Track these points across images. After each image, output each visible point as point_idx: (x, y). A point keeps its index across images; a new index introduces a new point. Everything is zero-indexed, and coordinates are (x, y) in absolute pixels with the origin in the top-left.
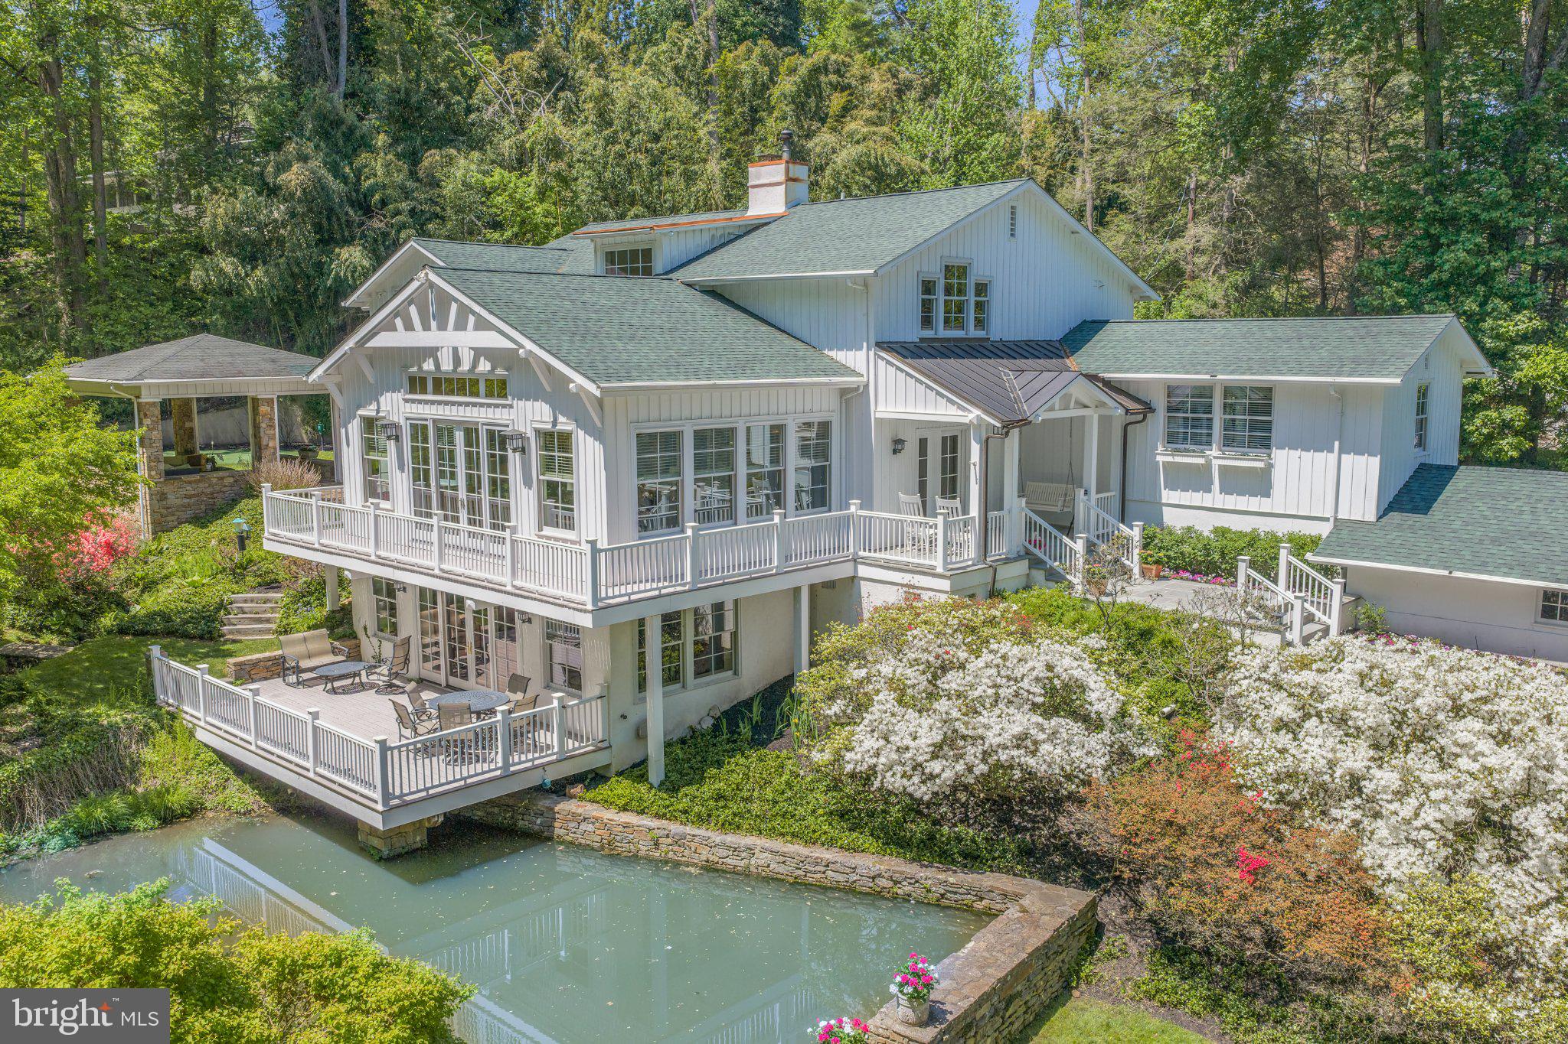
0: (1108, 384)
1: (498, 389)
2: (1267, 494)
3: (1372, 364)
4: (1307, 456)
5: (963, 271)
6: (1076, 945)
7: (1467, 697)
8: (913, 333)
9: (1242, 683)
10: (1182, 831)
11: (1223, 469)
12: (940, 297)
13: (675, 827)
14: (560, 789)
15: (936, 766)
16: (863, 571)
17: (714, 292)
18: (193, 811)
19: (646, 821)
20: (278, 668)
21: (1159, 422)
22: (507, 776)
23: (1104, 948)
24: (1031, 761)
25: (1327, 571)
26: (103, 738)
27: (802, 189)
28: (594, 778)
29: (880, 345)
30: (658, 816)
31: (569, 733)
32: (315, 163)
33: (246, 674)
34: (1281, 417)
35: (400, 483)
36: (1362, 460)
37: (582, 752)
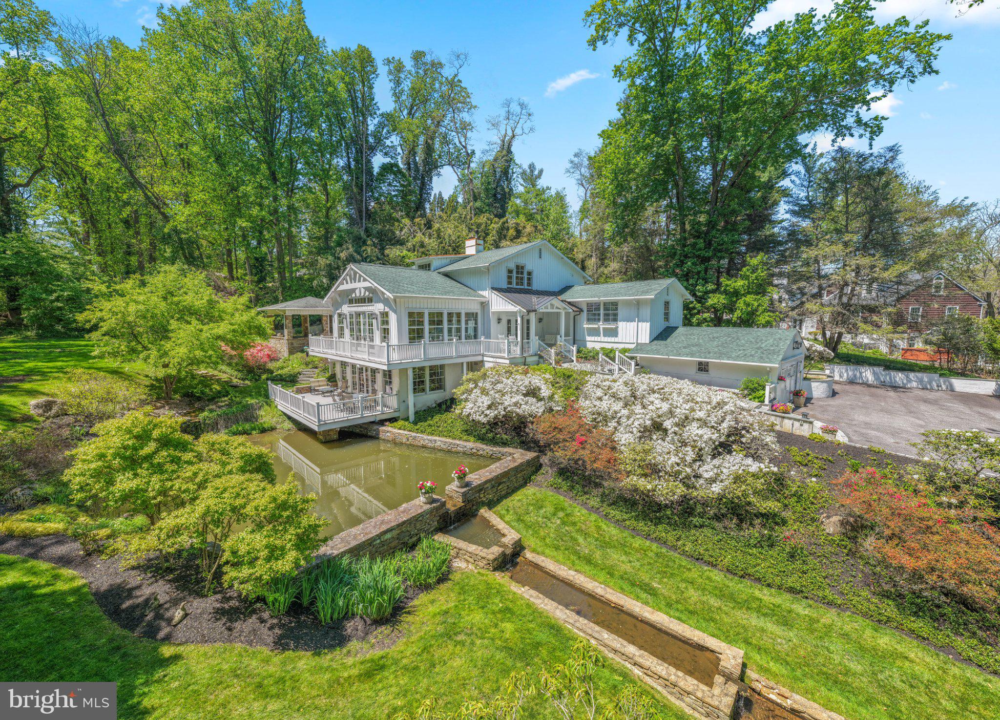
0: (569, 303)
1: (370, 300)
2: (617, 336)
3: (646, 292)
4: (628, 323)
5: (523, 268)
6: (530, 469)
7: (656, 388)
8: (505, 285)
9: (588, 388)
10: (561, 430)
11: (604, 329)
12: (514, 275)
13: (414, 434)
14: (382, 422)
15: (488, 412)
16: (485, 359)
17: (447, 275)
18: (273, 429)
19: (406, 432)
20: (310, 390)
21: (584, 315)
22: (362, 417)
23: (542, 471)
24: (518, 410)
25: (632, 358)
26: (248, 408)
27: (481, 247)
28: (393, 420)
29: (493, 288)
30: (410, 431)
31: (385, 405)
32: (351, 250)
33: (300, 391)
34: (621, 312)
35: (347, 332)
36: (644, 324)
37: (389, 412)
